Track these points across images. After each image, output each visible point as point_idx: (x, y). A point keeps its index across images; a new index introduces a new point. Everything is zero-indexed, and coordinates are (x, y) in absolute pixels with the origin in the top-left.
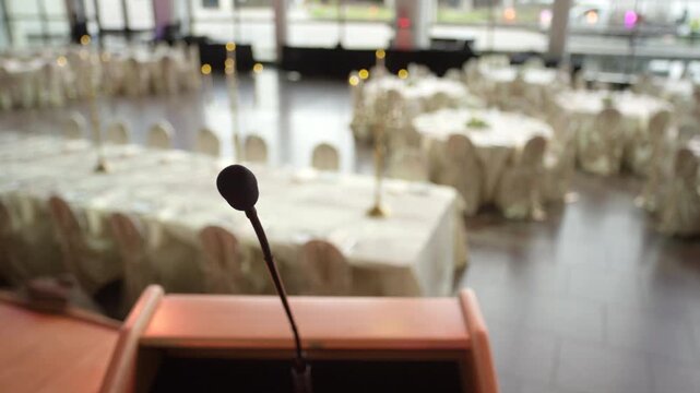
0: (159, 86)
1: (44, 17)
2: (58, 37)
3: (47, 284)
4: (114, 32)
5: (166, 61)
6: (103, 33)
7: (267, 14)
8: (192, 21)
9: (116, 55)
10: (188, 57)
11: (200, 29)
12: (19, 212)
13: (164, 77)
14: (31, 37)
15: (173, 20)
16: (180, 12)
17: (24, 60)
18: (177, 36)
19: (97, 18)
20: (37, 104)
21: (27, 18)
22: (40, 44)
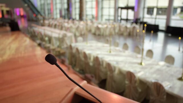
0: (131, 34)
1: (109, 16)
2: (111, 20)
3: (89, 76)
4: (124, 20)
5: (134, 28)
6: (121, 19)
7: (165, 17)
8: (143, 18)
9: (123, 25)
10: (140, 27)
11: (145, 20)
12: (90, 59)
13: (133, 32)
14: (106, 20)
15: (139, 17)
16: (141, 15)
17: (102, 25)
18: (139, 21)
19: (121, 16)
20: (103, 35)
21: (106, 15)
22: (107, 21)
